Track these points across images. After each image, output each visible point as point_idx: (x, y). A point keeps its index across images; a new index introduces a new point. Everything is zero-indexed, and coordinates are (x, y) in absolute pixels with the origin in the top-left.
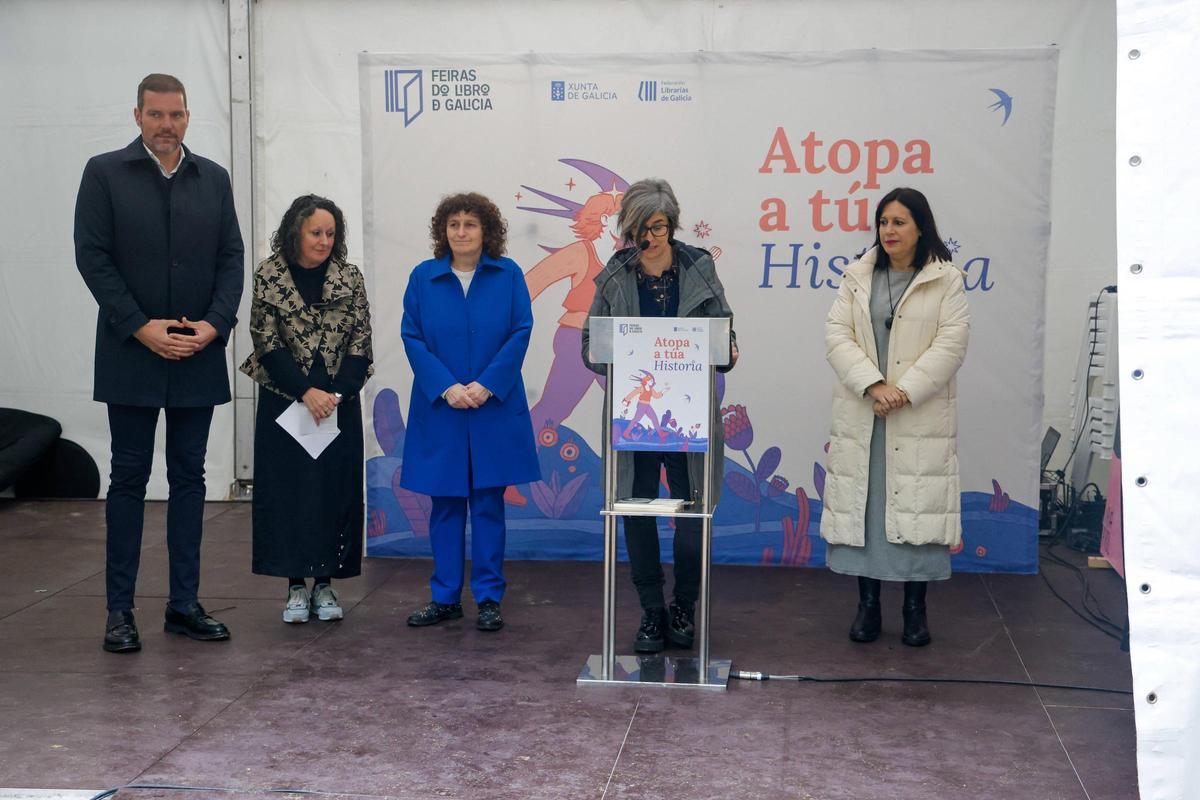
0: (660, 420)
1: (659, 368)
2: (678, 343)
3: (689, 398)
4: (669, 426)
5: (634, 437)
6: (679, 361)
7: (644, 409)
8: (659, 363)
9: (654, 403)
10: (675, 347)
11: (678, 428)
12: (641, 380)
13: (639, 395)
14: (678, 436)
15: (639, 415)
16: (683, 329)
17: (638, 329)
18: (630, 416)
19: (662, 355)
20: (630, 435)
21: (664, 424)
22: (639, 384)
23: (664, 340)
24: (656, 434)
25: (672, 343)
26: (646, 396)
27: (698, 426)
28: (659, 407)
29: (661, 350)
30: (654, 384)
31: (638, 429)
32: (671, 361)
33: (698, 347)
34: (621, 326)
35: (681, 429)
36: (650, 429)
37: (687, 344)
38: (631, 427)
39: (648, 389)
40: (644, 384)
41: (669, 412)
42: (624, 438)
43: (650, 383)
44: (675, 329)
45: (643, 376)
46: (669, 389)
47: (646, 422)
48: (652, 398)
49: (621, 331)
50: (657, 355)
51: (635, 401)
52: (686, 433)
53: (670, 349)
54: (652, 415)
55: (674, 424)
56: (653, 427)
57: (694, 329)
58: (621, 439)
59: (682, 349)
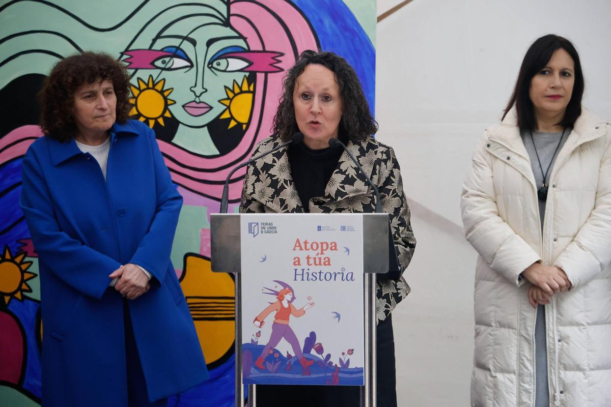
0: (302, 345)
1: (299, 278)
2: (323, 246)
3: (338, 316)
4: (313, 352)
5: (269, 366)
6: (325, 269)
7: (282, 331)
8: (299, 272)
9: (293, 323)
10: (319, 251)
11: (325, 355)
12: (277, 293)
13: (275, 313)
14: (326, 365)
15: (275, 339)
16: (328, 228)
17: (271, 229)
18: (264, 341)
19: (303, 261)
20: (264, 363)
21: (307, 349)
22: (274, 299)
23: (306, 243)
24: (297, 362)
25: (315, 246)
26: (284, 313)
27: (351, 352)
28: (301, 328)
29: (303, 255)
30: (293, 298)
31: (275, 357)
32: (314, 269)
33: (348, 250)
34: (250, 225)
35: (329, 356)
36: (289, 356)
37: (334, 247)
38: (264, 354)
39: (286, 305)
40: (281, 298)
41: (313, 335)
42: (257, 368)
43: (288, 297)
44: (319, 228)
45: (280, 288)
46: (312, 304)
47: (284, 348)
48: (291, 316)
49: (250, 231)
50: (297, 262)
51: (270, 319)
52: (335, 361)
53: (312, 254)
54: (293, 340)
55: (320, 350)
56: (293, 354)
57: (343, 228)
58: (253, 370)
59: (328, 253)
